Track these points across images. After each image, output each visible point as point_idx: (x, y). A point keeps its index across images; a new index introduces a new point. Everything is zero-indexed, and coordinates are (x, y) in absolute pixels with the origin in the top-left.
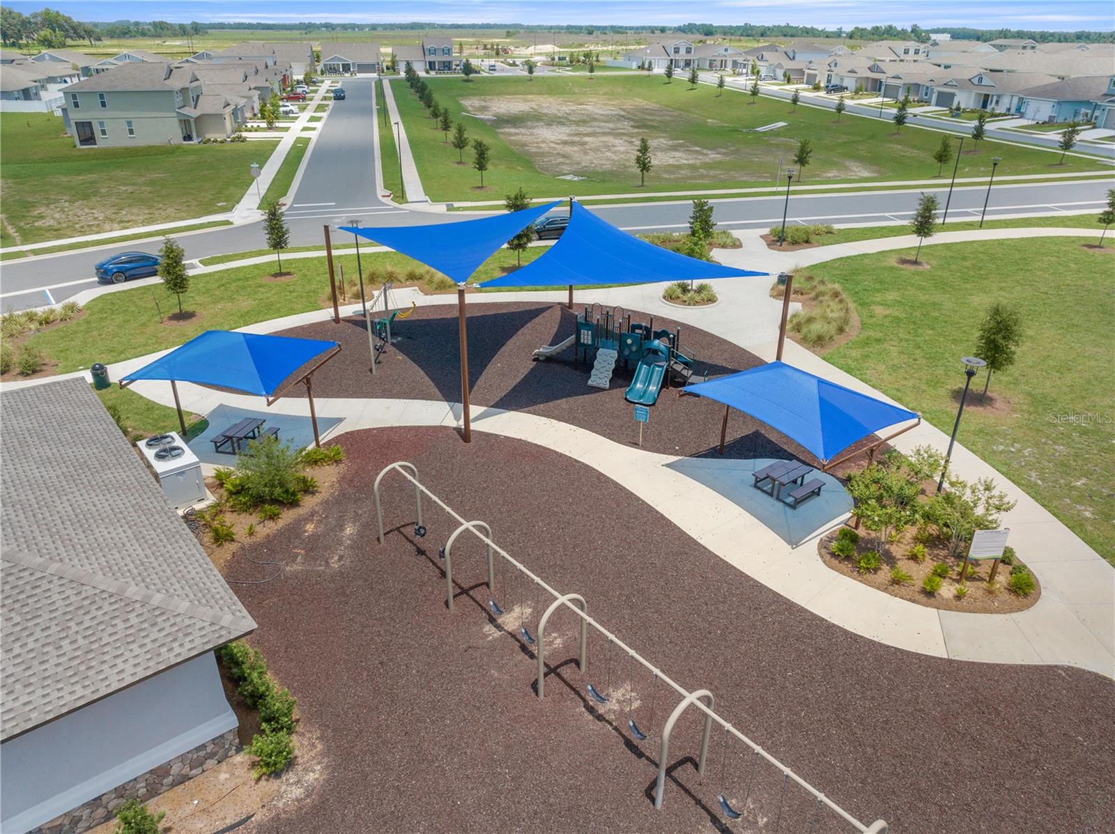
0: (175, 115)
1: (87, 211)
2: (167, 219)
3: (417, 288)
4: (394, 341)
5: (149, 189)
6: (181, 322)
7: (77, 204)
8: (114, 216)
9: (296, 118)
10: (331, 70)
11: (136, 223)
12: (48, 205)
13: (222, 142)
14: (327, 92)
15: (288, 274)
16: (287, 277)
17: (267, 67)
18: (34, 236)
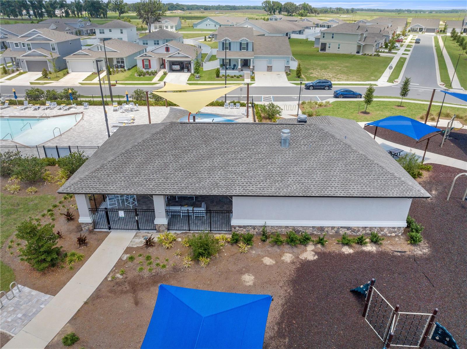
0: (356, 43)
1: (327, 73)
2: (353, 80)
3: (459, 122)
4: (449, 138)
5: (346, 69)
6: (365, 114)
7: (322, 71)
8: (335, 76)
9: (399, 49)
10: (413, 30)
11: (343, 80)
12: (313, 70)
13: (370, 55)
14: (411, 39)
15: (403, 106)
16: (403, 107)
17: (388, 27)
18: (311, 79)
